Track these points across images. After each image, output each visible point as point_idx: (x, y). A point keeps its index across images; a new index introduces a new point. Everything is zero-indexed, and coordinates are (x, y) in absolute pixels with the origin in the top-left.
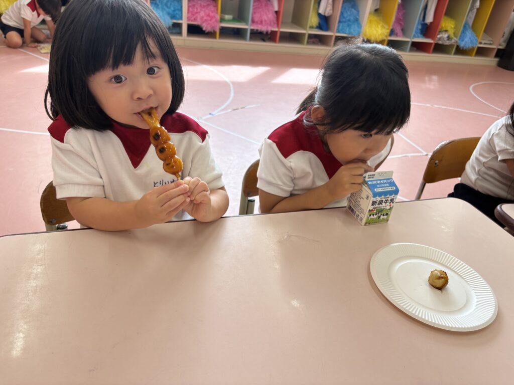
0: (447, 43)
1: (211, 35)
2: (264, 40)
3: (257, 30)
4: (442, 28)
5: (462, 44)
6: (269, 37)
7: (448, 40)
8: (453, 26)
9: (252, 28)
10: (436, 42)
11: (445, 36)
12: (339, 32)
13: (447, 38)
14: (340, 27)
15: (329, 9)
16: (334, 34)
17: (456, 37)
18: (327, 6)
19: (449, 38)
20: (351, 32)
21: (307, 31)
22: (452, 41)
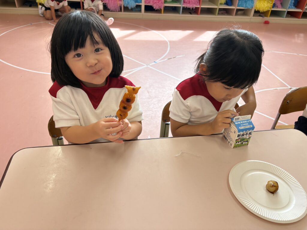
1: (158, 11)
2: (191, 13)
3: (187, 7)
6: (194, 11)
9: (184, 6)
10: (304, 11)
12: (239, 6)
14: (240, 3)
16: (236, 7)
20: (247, 6)
21: (218, 7)
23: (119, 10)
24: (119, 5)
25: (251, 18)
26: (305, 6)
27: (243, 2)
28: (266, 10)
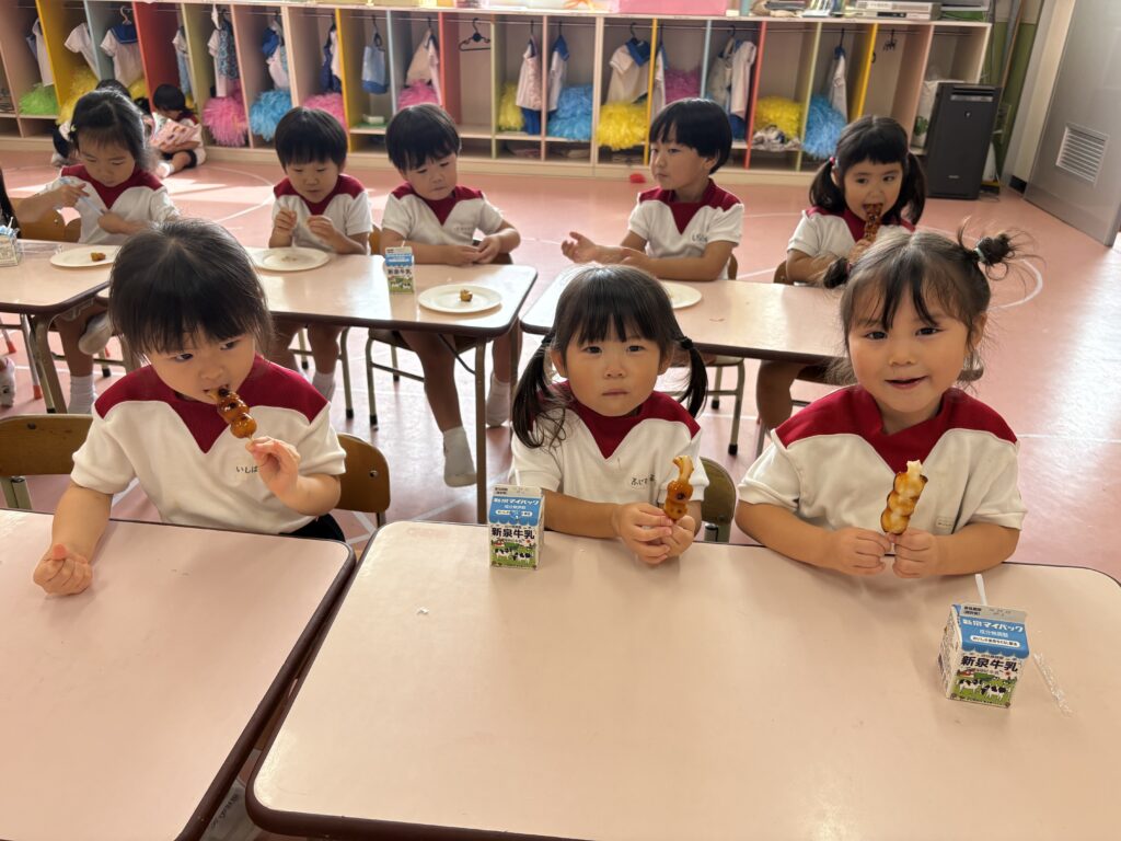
0: (778, 148)
4: (770, 120)
5: (813, 151)
7: (783, 142)
8: (794, 118)
10: (752, 148)
11: (773, 135)
12: (554, 135)
13: (779, 140)
14: (557, 127)
15: (532, 98)
16: (542, 138)
17: (799, 136)
18: (527, 93)
19: (783, 139)
20: (572, 134)
21: (493, 136)
22: (790, 144)
23: (243, 142)
24: (239, 132)
25: (594, 167)
26: (754, 133)
27: (566, 122)
28: (627, 144)
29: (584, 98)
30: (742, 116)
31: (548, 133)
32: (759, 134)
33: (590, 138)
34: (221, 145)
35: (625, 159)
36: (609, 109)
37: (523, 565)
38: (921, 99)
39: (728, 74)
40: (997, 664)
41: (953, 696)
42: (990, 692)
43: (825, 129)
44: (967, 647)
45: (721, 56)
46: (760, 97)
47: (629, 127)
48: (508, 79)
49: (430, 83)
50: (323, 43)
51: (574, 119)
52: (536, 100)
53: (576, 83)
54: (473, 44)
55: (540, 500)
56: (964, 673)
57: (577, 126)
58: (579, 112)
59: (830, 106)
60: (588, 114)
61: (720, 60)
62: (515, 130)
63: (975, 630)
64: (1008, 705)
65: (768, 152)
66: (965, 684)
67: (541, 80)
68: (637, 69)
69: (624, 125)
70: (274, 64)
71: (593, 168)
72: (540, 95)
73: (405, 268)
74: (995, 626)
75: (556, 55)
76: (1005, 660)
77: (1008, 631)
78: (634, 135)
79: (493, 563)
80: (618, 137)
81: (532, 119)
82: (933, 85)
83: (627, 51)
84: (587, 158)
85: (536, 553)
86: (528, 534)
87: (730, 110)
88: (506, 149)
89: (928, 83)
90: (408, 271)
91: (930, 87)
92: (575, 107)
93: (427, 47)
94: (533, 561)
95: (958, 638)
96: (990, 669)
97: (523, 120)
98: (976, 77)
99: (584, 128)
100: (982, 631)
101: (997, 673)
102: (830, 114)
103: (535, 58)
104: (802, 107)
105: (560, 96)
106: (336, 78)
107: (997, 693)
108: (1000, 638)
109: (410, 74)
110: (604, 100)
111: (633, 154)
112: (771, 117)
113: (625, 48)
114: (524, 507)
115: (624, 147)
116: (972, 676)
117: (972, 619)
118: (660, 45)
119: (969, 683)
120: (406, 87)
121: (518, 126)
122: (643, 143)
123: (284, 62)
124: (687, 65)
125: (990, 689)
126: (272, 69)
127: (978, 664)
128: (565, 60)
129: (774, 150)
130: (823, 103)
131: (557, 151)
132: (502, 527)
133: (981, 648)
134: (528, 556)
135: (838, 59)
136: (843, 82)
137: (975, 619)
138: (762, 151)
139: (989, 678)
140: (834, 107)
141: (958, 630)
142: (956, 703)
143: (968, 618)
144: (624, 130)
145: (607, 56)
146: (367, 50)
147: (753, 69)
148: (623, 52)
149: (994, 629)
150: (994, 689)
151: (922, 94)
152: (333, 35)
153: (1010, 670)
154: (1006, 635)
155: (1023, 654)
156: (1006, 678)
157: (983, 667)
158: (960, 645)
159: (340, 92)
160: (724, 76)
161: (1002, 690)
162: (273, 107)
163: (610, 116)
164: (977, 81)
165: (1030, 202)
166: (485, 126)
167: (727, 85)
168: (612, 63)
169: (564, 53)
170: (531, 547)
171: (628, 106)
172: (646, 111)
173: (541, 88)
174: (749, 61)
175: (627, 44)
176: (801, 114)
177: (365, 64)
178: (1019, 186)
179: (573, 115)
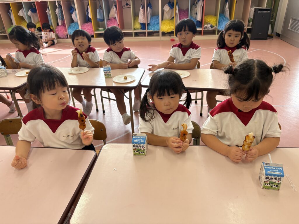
0: (211, 29)
5: (220, 29)
7: (212, 27)
8: (215, 20)
10: (204, 30)
11: (209, 26)
12: (149, 30)
13: (211, 27)
14: (150, 28)
15: (143, 20)
16: (146, 31)
17: (216, 25)
18: (141, 19)
19: (212, 26)
20: (154, 29)
21: (133, 31)
22: (214, 28)
23: (67, 37)
24: (65, 35)
26: (204, 25)
27: (152, 26)
28: (169, 31)
29: (157, 19)
30: (200, 21)
31: (148, 29)
32: (205, 26)
33: (159, 30)
34: (61, 38)
35: (169, 35)
36: (164, 22)
37: (142, 155)
38: (250, 13)
39: (196, 10)
40: (275, 179)
41: (263, 188)
42: (274, 187)
43: (224, 23)
44: (267, 175)
45: (194, 5)
46: (205, 15)
47: (169, 26)
48: (136, 15)
49: (115, 18)
50: (86, 9)
51: (154, 25)
52: (144, 21)
53: (154, 15)
54: (126, 6)
55: (146, 137)
56: (266, 182)
57: (155, 27)
58: (156, 23)
59: (225, 17)
60: (158, 23)
61: (194, 6)
62: (139, 29)
63: (269, 170)
64: (279, 190)
65: (208, 30)
66: (267, 185)
67: (145, 15)
68: (171, 10)
69: (168, 26)
70: (73, 16)
71: (160, 38)
72: (145, 19)
73: (109, 71)
74: (275, 168)
75: (149, 8)
76: (277, 178)
77: (278, 170)
78: (171, 28)
79: (134, 155)
80: (167, 29)
81: (143, 26)
82: (253, 9)
83: (168, 5)
84: (159, 35)
85: (145, 152)
86: (143, 146)
87: (197, 19)
88: (137, 34)
89: (251, 8)
90: (110, 72)
91: (252, 9)
92: (155, 22)
93: (114, 8)
94: (145, 153)
95: (264, 172)
96: (273, 180)
97: (141, 26)
98: (265, 6)
99: (157, 27)
100: (271, 170)
101: (275, 181)
102: (225, 19)
103: (143, 9)
104: (217, 17)
105: (150, 19)
106: (90, 18)
107: (276, 187)
108: (276, 172)
109: (109, 16)
110: (162, 19)
111: (171, 33)
112: (208, 21)
113: (167, 4)
114: (141, 139)
115: (168, 32)
116: (268, 183)
117: (268, 167)
118: (177, 3)
119: (268, 184)
120: (109, 19)
121: (140, 28)
122: (174, 30)
123: (76, 15)
124: (185, 8)
125: (274, 186)
126: (73, 17)
127: (270, 179)
128: (151, 9)
129: (210, 30)
130: (223, 16)
131: (150, 34)
132: (136, 145)
133: (270, 175)
134: (143, 152)
135: (226, 3)
136: (228, 9)
137: (269, 167)
138: (206, 30)
139: (273, 183)
140: (226, 16)
141: (264, 170)
142: (264, 190)
143: (267, 166)
144: (168, 27)
145: (163, 7)
146: (98, 10)
147: (203, 8)
148: (167, 5)
149: (274, 169)
150: (275, 186)
151: (250, 11)
152: (88, 7)
153: (279, 180)
154: (278, 171)
155: (283, 176)
156: (278, 183)
157: (271, 180)
158: (265, 174)
159: (91, 22)
160: (195, 10)
161: (277, 186)
162: (74, 27)
163: (164, 23)
164: (265, 7)
165: (281, 39)
166: (131, 28)
167: (196, 12)
168: (164, 9)
169: (151, 7)
170: (144, 150)
171: (169, 20)
172: (174, 22)
173: (145, 17)
174: (201, 5)
175: (168, 3)
176: (217, 19)
177: (97, 14)
178: (278, 35)
179: (154, 24)
